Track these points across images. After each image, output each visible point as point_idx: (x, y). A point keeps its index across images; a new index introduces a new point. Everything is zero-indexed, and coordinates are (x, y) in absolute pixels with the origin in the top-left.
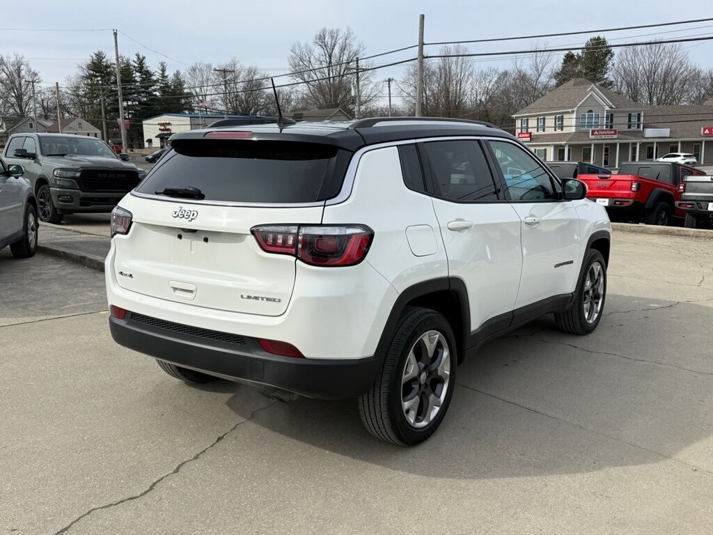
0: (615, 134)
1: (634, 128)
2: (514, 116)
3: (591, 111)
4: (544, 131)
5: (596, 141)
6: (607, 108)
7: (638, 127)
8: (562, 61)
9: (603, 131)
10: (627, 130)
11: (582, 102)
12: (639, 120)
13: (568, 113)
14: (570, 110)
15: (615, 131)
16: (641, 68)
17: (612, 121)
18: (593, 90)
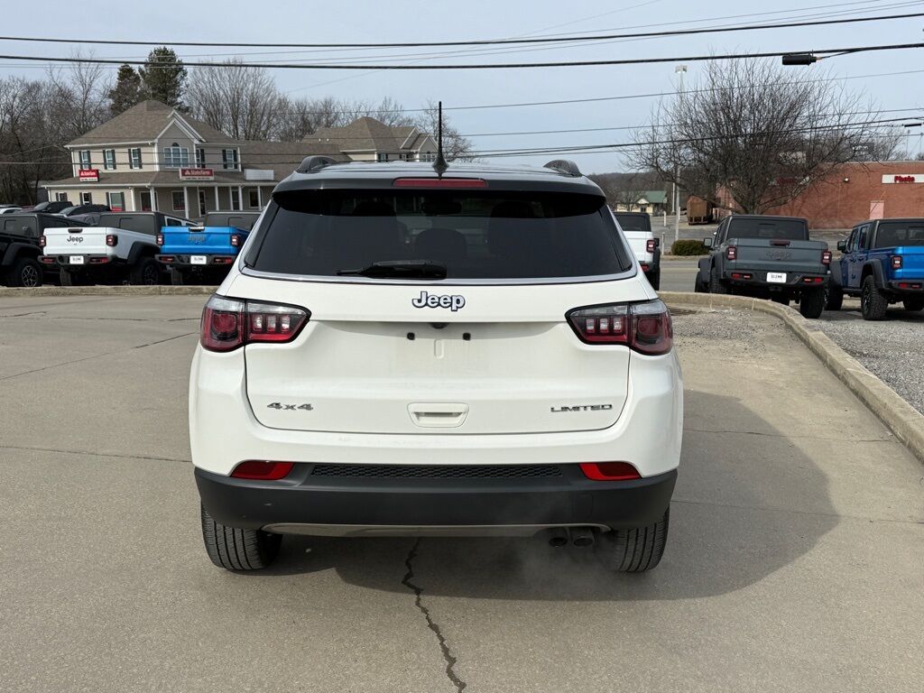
0: (211, 175)
1: (231, 169)
2: (68, 146)
3: (175, 145)
4: (115, 168)
5: (189, 184)
6: (196, 142)
7: (236, 167)
8: (117, 76)
9: (196, 170)
10: (223, 170)
11: (163, 132)
12: (236, 159)
13: (147, 145)
14: (149, 142)
15: (211, 171)
16: (221, 93)
17: (203, 159)
18: (174, 118)
